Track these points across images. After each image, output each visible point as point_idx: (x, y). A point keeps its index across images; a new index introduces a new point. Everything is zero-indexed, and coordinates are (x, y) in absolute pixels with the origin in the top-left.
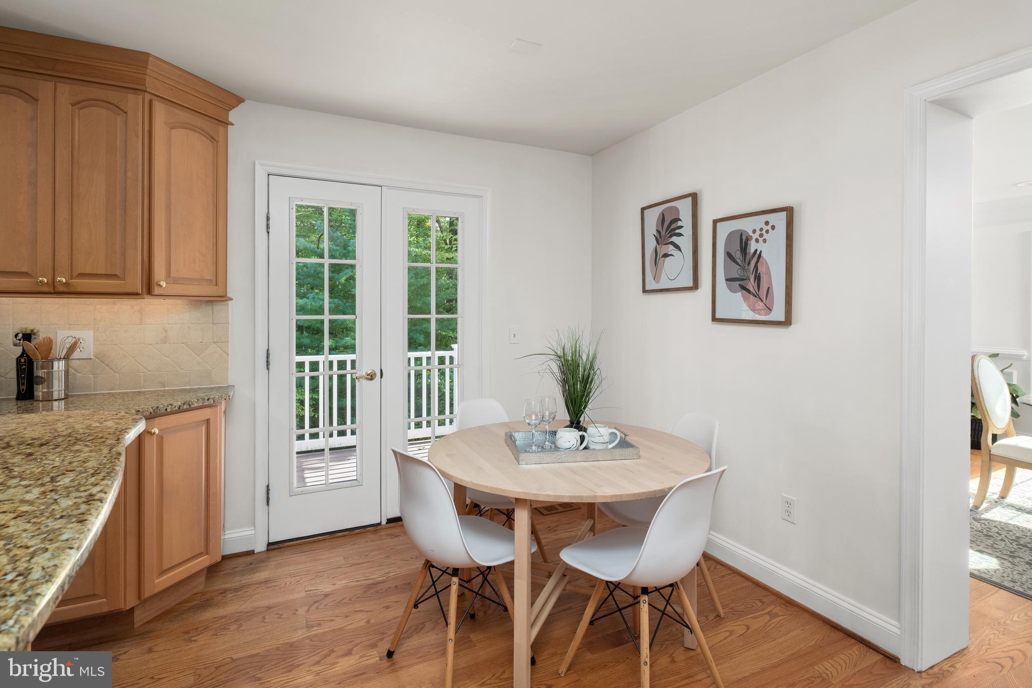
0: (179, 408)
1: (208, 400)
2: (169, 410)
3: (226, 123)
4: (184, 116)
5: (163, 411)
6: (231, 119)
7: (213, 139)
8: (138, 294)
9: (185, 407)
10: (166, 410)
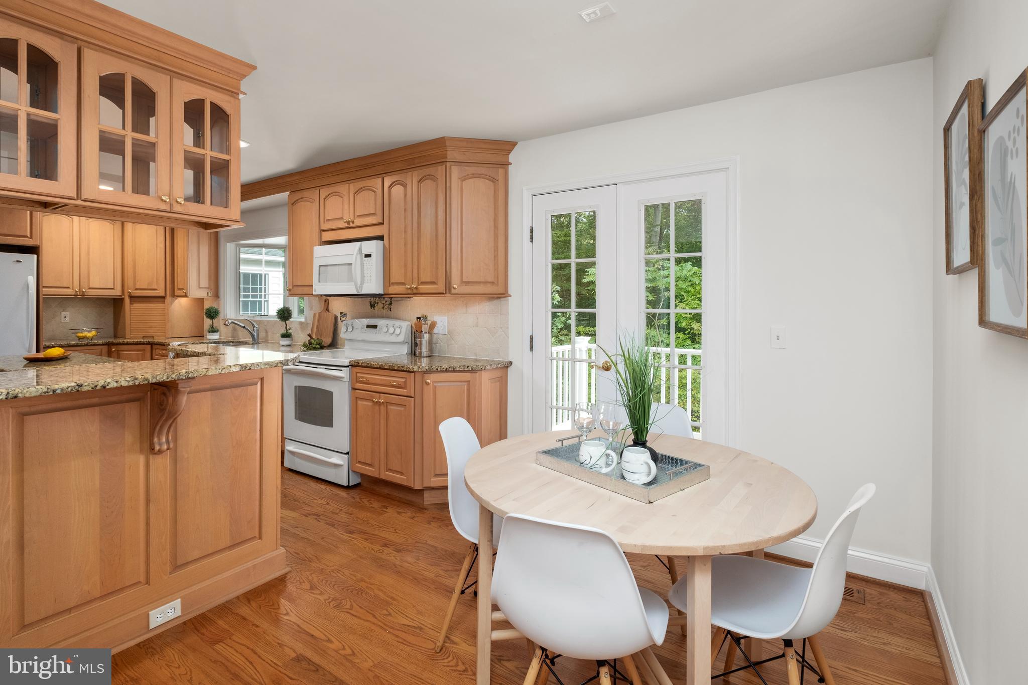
0: (446, 370)
1: (468, 367)
2: (439, 370)
3: (506, 165)
4: (471, 170)
5: (435, 370)
6: (510, 161)
7: (494, 180)
8: (443, 294)
9: (450, 369)
10: (437, 369)
